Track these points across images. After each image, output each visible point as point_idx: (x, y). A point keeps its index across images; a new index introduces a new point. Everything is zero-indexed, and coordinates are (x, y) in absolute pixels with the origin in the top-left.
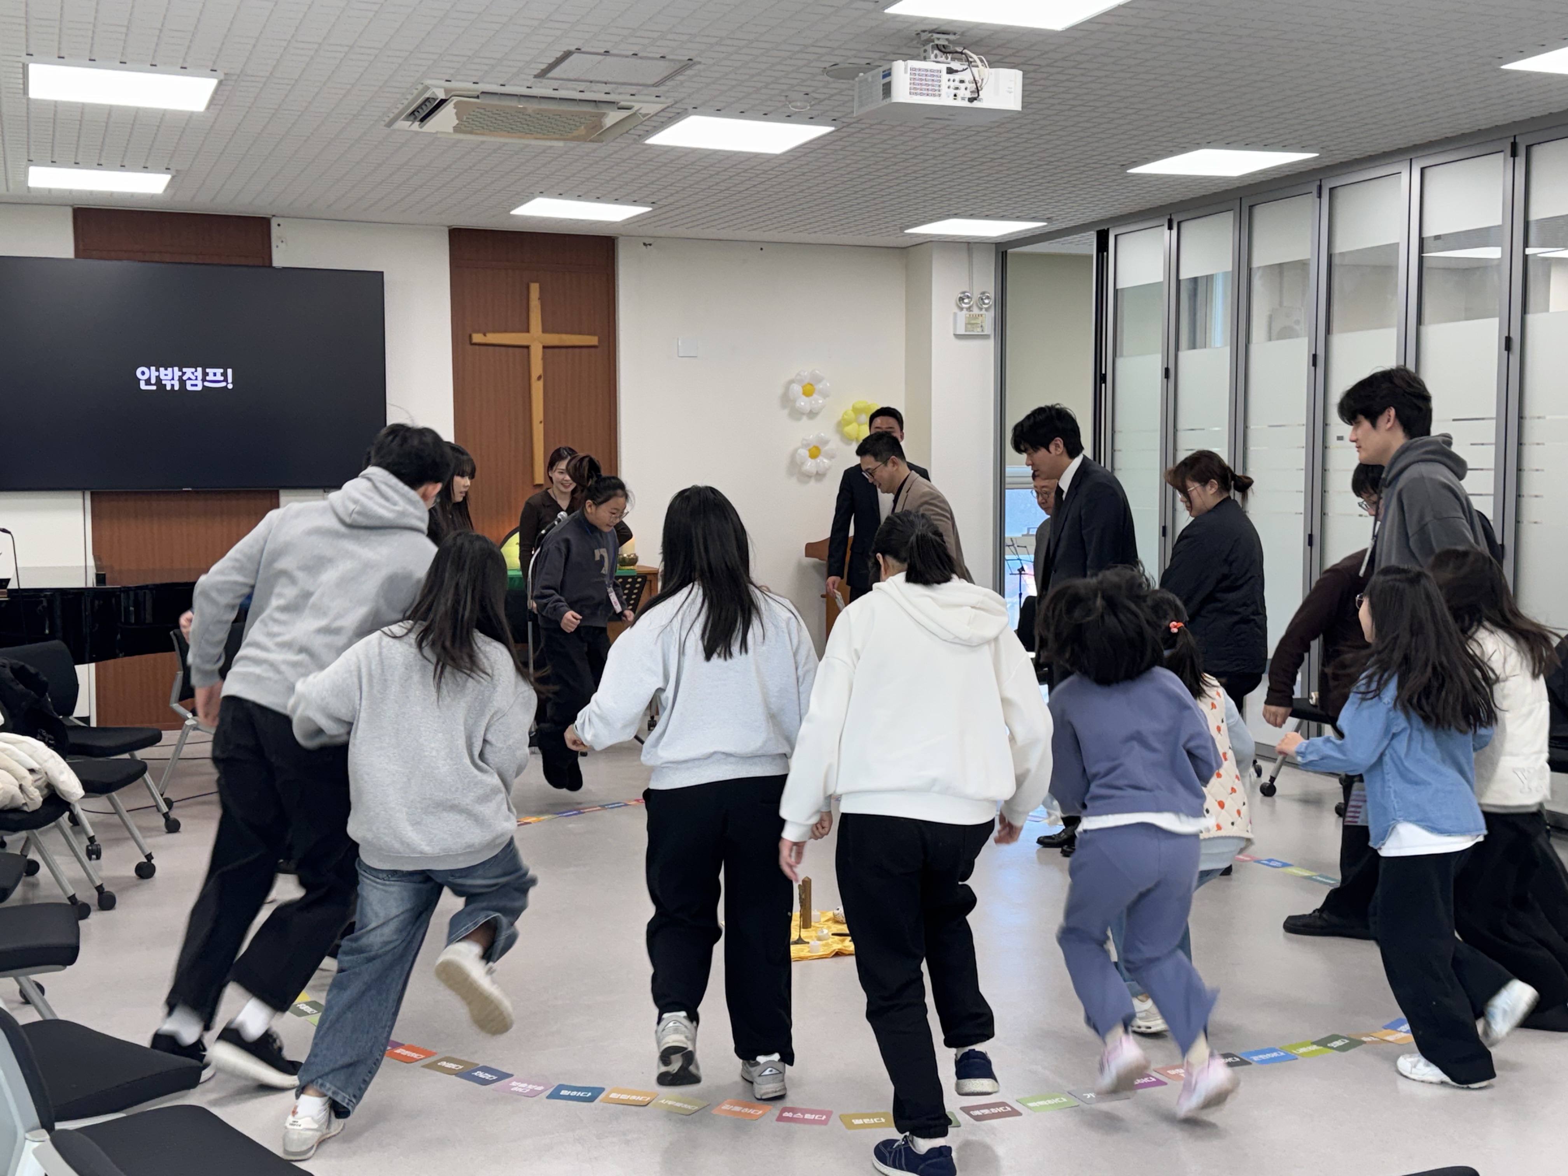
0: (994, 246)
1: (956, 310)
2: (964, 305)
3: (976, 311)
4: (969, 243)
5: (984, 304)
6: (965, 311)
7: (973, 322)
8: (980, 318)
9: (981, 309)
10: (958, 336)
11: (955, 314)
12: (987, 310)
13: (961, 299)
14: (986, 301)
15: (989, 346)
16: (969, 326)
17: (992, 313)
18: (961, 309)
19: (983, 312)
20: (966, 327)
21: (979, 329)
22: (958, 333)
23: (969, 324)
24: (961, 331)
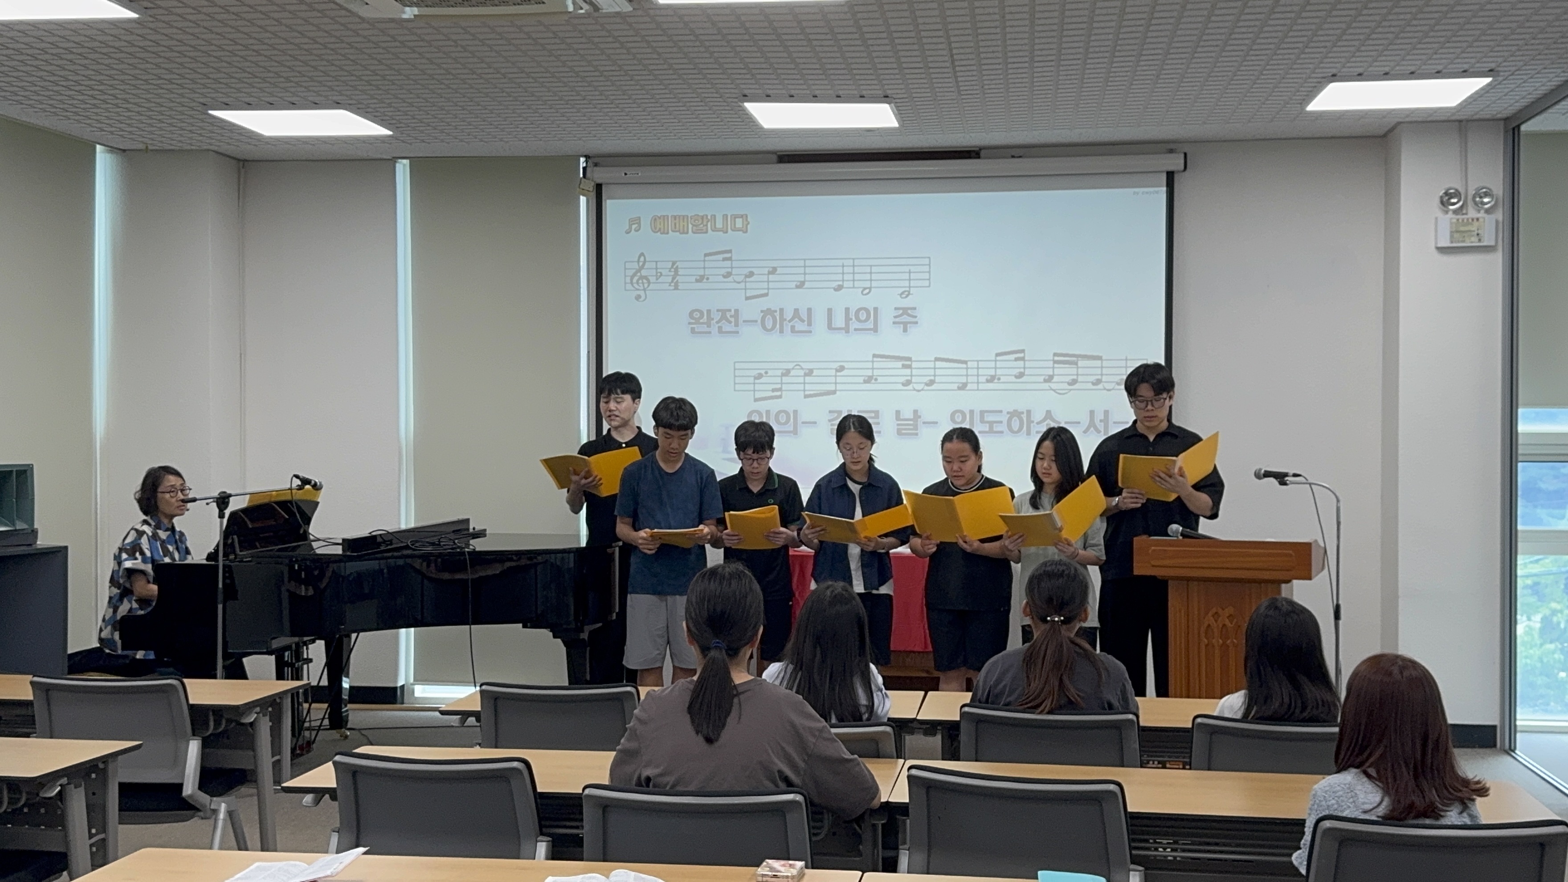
0: (1502, 123)
1: (1440, 214)
2: (1451, 207)
3: (1472, 213)
4: (1460, 121)
5: (1484, 204)
6: (1450, 215)
7: (1462, 229)
8: (1476, 223)
9: (1479, 211)
10: (1442, 250)
11: (1436, 218)
12: (1487, 211)
13: (1445, 201)
14: (1486, 200)
15: (1497, 261)
16: (1456, 235)
17: (1499, 215)
18: (1447, 212)
19: (1482, 214)
20: (1452, 236)
21: (1473, 239)
22: (1439, 245)
23: (1457, 232)
24: (1445, 242)
